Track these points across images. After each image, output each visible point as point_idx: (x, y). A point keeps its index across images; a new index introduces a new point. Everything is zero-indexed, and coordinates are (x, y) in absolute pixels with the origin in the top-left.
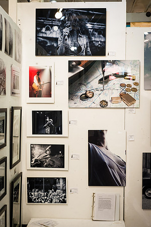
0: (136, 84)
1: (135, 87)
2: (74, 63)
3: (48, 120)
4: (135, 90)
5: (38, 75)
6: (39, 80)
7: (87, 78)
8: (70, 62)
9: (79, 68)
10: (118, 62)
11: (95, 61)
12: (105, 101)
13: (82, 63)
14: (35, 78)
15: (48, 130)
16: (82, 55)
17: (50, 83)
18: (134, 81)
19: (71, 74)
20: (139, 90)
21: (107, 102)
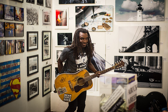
0: (111, 18)
1: (110, 20)
2: (78, 8)
3: (65, 38)
4: (110, 21)
5: (60, 14)
6: (61, 17)
7: (85, 15)
8: (76, 7)
9: (80, 10)
10: (101, 6)
11: (89, 6)
12: (94, 28)
13: (82, 8)
14: (59, 16)
15: (65, 43)
16: (82, 3)
17: (66, 18)
18: (110, 17)
19: (77, 14)
20: (113, 21)
21: (95, 28)
